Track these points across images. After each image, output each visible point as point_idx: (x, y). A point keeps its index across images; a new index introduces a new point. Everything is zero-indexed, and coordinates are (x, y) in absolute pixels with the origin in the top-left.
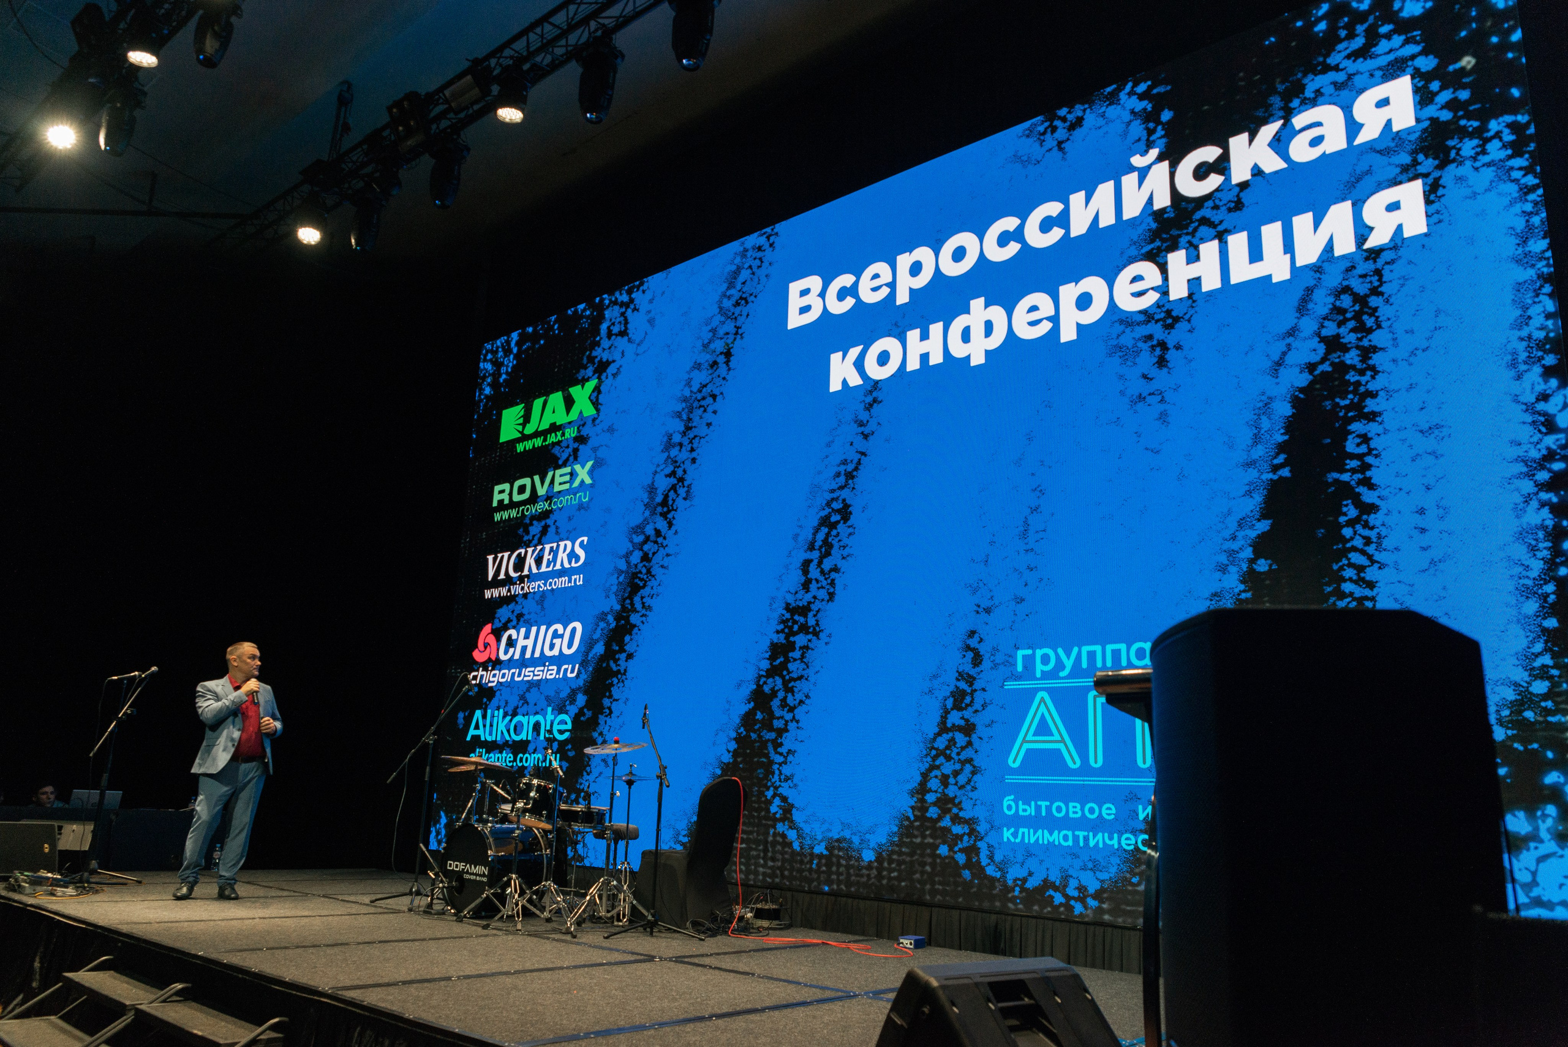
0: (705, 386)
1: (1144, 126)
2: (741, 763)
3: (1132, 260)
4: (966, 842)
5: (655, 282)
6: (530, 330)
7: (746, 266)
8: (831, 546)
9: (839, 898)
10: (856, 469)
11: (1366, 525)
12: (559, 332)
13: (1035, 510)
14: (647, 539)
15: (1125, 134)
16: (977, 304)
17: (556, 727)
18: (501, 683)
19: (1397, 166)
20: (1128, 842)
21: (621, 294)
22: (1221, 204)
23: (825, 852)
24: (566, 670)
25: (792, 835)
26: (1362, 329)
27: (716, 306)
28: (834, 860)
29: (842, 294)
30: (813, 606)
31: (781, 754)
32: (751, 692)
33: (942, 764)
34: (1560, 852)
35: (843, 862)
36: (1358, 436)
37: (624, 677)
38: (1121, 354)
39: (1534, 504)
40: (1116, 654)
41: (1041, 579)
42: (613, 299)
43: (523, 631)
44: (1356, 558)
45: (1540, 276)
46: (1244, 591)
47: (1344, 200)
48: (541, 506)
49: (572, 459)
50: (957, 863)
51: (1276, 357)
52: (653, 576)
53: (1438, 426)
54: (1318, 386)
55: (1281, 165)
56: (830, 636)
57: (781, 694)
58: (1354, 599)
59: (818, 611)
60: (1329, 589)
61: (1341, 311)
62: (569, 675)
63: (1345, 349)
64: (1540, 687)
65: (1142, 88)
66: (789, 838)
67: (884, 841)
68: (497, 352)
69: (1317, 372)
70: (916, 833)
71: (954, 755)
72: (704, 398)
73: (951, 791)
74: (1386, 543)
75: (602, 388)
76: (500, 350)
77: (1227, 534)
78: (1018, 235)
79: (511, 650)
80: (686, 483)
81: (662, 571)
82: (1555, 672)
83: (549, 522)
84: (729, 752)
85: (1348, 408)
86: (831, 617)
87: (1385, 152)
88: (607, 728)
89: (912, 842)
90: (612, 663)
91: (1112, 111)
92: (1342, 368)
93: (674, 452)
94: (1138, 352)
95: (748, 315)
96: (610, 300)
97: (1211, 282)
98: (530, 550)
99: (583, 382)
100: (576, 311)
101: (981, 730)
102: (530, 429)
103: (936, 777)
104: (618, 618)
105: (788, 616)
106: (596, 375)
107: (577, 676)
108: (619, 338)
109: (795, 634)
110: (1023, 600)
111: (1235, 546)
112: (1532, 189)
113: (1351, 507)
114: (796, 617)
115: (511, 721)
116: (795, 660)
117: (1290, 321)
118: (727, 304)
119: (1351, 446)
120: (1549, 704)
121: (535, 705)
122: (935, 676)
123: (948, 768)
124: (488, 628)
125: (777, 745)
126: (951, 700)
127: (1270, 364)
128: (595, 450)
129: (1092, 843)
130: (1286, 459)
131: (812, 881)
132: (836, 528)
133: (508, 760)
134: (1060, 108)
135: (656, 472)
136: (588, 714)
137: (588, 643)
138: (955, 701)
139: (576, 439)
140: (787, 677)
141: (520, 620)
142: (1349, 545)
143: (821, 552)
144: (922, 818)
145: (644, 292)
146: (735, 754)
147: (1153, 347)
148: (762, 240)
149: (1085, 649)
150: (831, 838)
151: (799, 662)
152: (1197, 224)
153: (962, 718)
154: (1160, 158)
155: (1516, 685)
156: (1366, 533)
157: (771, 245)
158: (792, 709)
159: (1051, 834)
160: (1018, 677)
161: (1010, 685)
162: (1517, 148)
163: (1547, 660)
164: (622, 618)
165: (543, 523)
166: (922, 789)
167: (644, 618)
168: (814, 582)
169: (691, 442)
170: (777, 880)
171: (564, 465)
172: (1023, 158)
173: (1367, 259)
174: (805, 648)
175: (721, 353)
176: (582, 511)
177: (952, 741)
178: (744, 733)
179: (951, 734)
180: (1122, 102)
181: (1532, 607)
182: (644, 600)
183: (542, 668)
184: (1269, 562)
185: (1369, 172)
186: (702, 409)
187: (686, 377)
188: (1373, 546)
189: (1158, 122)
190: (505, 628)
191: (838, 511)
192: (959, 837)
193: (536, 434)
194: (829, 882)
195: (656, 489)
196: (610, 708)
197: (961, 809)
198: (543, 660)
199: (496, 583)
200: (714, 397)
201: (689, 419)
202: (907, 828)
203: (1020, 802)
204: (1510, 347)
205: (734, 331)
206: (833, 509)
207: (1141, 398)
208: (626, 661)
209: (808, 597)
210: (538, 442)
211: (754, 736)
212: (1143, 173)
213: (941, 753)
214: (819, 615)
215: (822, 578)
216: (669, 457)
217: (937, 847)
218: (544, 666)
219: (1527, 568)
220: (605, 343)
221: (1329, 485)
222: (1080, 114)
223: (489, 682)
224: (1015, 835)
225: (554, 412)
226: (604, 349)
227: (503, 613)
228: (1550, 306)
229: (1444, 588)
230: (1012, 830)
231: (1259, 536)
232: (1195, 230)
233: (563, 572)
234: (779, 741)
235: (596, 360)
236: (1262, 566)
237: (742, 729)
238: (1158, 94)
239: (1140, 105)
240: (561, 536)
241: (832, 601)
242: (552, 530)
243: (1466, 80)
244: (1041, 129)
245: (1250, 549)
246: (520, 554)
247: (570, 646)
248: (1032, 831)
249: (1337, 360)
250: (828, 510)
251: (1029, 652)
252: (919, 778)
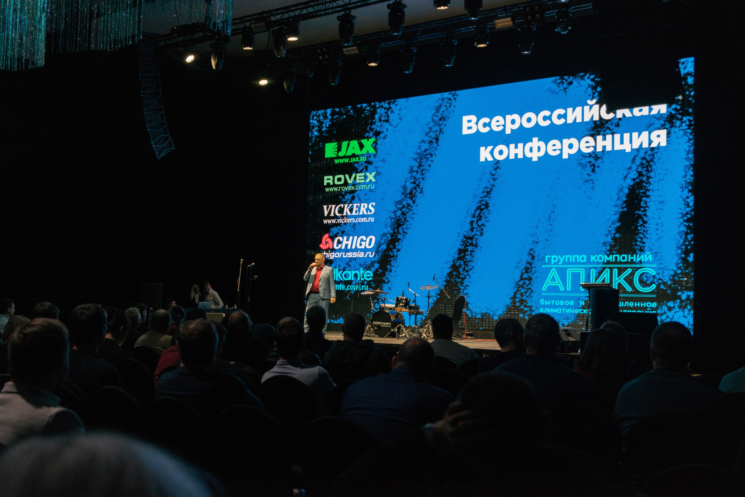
0: (428, 150)
1: (591, 91)
2: (448, 289)
3: (586, 136)
4: (528, 313)
5: (401, 102)
6: (337, 110)
7: (444, 105)
8: (481, 217)
9: (486, 331)
10: (491, 191)
11: (644, 227)
12: (354, 114)
13: (553, 212)
14: (404, 207)
15: (586, 92)
16: (535, 139)
17: (365, 276)
18: (336, 258)
19: (661, 124)
20: (577, 311)
21: (385, 104)
22: (613, 123)
23: (480, 317)
24: (368, 254)
25: (468, 312)
26: (647, 171)
27: (431, 118)
28: (484, 319)
29: (485, 125)
30: (474, 237)
31: (464, 286)
32: (451, 265)
33: (521, 290)
34: (679, 311)
35: (487, 320)
36: (644, 202)
37: (396, 258)
38: (581, 166)
39: (683, 225)
40: (576, 258)
41: (554, 234)
42: (381, 105)
43: (345, 238)
44: (641, 235)
45: (690, 164)
46: (612, 242)
47: (646, 131)
48: (350, 188)
49: (364, 170)
50: (525, 319)
51: (625, 175)
52: (407, 221)
53: (663, 202)
54: (635, 186)
55: (631, 115)
56: (481, 247)
57: (463, 266)
58: (640, 247)
59: (477, 239)
60: (634, 243)
61: (643, 164)
62: (370, 256)
63: (643, 176)
64: (679, 271)
65: (592, 77)
66: (467, 313)
67: (501, 313)
68: (319, 116)
69: (635, 181)
70: (512, 310)
71: (525, 287)
72: (427, 155)
73: (524, 298)
74: (649, 232)
75: (378, 142)
76: (321, 116)
77: (609, 225)
78: (549, 118)
79: (340, 245)
80: (420, 187)
81: (412, 219)
82: (682, 268)
83: (355, 195)
84: (443, 285)
85: (643, 193)
86: (482, 241)
87: (658, 119)
88: (390, 276)
89: (511, 313)
90: (390, 253)
91: (582, 82)
92: (642, 181)
93: (414, 174)
94: (587, 166)
95: (445, 125)
96: (379, 105)
97: (609, 148)
98: (346, 205)
99: (368, 138)
100: (362, 107)
101: (534, 279)
102: (341, 154)
103: (519, 293)
104: (392, 235)
105: (465, 240)
106: (375, 136)
107: (374, 257)
108: (385, 123)
109: (468, 246)
110: (548, 240)
111: (610, 229)
112: (691, 140)
113: (641, 221)
114: (468, 240)
115: (342, 273)
116: (468, 255)
117: (629, 164)
118: (436, 119)
119: (642, 204)
120: (680, 276)
121: (354, 267)
122: (519, 263)
123: (523, 291)
124: (327, 236)
125: (462, 283)
126: (524, 270)
127: (623, 177)
128: (376, 168)
129: (567, 312)
130: (626, 206)
131: (476, 326)
132: (483, 211)
133: (342, 287)
134: (565, 75)
135: (406, 181)
136: (381, 271)
137: (378, 245)
138: (526, 270)
139: (366, 162)
140: (465, 261)
141: (343, 233)
142: (639, 232)
143: (477, 219)
144: (514, 306)
145: (396, 105)
146: (445, 286)
147: (591, 165)
148: (450, 96)
149: (567, 256)
150: (483, 313)
151: (470, 256)
152: (606, 128)
153: (528, 276)
154: (596, 103)
155: (674, 271)
156: (644, 229)
157: (455, 99)
158: (467, 272)
159: (555, 309)
160: (546, 264)
161: (543, 266)
162: (689, 126)
163: (681, 265)
164: (394, 236)
165: (352, 195)
166: (514, 297)
167: (404, 237)
168: (475, 229)
169: (422, 171)
170: (463, 327)
171: (361, 172)
172: (553, 91)
173: (651, 150)
174: (472, 251)
175: (434, 138)
176: (372, 192)
177: (524, 283)
178: (449, 279)
179: (524, 281)
180: (585, 80)
181: (679, 251)
182: (404, 230)
183: (357, 253)
184: (619, 234)
185: (653, 124)
186: (426, 159)
187: (418, 145)
188: (645, 233)
189: (596, 91)
190: (336, 236)
191: (484, 205)
192: (527, 311)
193: (345, 157)
194: (482, 326)
195: (407, 188)
196: (390, 269)
197: (527, 303)
198: (356, 250)
199: (329, 217)
200: (432, 155)
201: (421, 162)
202: (509, 309)
203: (546, 301)
204: (682, 183)
205: (439, 130)
206: (482, 204)
207: (587, 181)
208: (397, 252)
209: (473, 234)
210: (347, 160)
211: (452, 280)
212: (591, 107)
213: (520, 286)
214: (477, 240)
215: (478, 228)
216: (412, 176)
217: (519, 314)
218: (358, 252)
219: (679, 241)
220: (378, 123)
221: (636, 214)
222: (572, 80)
223: (330, 257)
224: (544, 310)
225: (353, 149)
226: (378, 126)
227: (334, 230)
228: (692, 173)
229: (661, 245)
230: (543, 309)
231: (617, 227)
232: (605, 130)
233: (363, 216)
234: (463, 282)
235: (374, 130)
236: (617, 235)
237: (448, 278)
238: (597, 81)
239: (592, 83)
240: (362, 201)
241: (482, 236)
242: (357, 198)
243: (680, 103)
244: (559, 81)
245: (614, 231)
246: (340, 207)
247: (370, 245)
248: (549, 309)
249: (641, 179)
250: (480, 204)
251: (550, 256)
252: (513, 294)
